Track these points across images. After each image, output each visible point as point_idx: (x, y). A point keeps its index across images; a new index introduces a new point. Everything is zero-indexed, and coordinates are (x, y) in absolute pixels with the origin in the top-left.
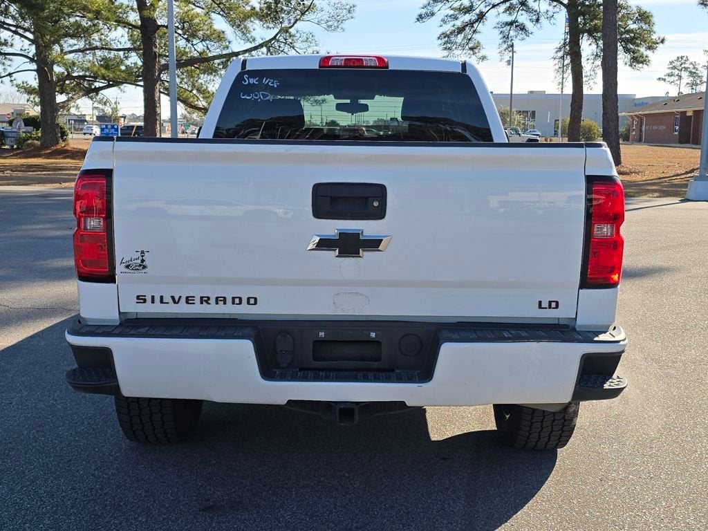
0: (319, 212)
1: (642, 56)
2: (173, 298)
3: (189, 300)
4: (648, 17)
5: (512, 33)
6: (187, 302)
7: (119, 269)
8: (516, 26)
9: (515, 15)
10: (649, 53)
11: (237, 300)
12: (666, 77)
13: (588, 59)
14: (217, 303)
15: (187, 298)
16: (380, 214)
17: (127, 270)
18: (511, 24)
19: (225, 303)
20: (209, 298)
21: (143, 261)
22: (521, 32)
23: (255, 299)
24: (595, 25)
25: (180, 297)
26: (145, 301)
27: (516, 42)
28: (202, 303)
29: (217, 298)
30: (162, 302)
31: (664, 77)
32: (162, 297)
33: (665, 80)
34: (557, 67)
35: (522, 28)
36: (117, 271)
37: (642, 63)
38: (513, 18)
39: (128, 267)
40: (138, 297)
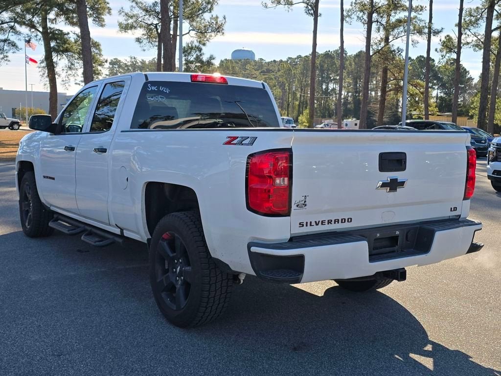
0: (382, 168)
1: (97, 70)
2: (316, 222)
3: (323, 223)
4: (98, 45)
5: (6, 48)
6: (322, 224)
7: (294, 207)
8: (9, 43)
9: (7, 35)
10: (99, 68)
11: (343, 221)
12: (80, 83)
13: (63, 70)
14: (335, 223)
15: (322, 221)
16: (403, 168)
17: (297, 208)
18: (5, 41)
19: (338, 223)
20: (331, 221)
21: (305, 202)
22: (12, 47)
23: (351, 219)
24: (67, 47)
25: (319, 221)
26: (303, 225)
27: (10, 54)
28: (328, 224)
29: (335, 220)
30: (311, 225)
31: (79, 83)
32: (311, 222)
33: (79, 84)
34: (41, 73)
35: (14, 45)
36: (292, 209)
37: (98, 74)
38: (6, 37)
39: (297, 206)
40: (300, 224)
